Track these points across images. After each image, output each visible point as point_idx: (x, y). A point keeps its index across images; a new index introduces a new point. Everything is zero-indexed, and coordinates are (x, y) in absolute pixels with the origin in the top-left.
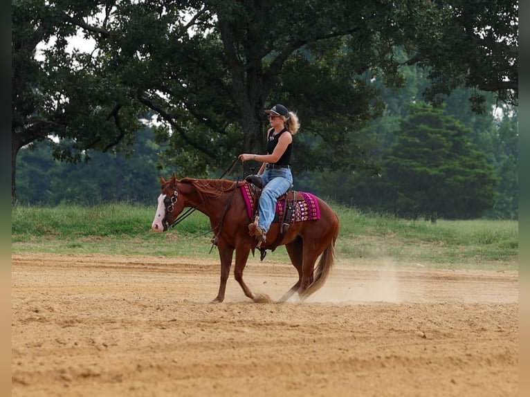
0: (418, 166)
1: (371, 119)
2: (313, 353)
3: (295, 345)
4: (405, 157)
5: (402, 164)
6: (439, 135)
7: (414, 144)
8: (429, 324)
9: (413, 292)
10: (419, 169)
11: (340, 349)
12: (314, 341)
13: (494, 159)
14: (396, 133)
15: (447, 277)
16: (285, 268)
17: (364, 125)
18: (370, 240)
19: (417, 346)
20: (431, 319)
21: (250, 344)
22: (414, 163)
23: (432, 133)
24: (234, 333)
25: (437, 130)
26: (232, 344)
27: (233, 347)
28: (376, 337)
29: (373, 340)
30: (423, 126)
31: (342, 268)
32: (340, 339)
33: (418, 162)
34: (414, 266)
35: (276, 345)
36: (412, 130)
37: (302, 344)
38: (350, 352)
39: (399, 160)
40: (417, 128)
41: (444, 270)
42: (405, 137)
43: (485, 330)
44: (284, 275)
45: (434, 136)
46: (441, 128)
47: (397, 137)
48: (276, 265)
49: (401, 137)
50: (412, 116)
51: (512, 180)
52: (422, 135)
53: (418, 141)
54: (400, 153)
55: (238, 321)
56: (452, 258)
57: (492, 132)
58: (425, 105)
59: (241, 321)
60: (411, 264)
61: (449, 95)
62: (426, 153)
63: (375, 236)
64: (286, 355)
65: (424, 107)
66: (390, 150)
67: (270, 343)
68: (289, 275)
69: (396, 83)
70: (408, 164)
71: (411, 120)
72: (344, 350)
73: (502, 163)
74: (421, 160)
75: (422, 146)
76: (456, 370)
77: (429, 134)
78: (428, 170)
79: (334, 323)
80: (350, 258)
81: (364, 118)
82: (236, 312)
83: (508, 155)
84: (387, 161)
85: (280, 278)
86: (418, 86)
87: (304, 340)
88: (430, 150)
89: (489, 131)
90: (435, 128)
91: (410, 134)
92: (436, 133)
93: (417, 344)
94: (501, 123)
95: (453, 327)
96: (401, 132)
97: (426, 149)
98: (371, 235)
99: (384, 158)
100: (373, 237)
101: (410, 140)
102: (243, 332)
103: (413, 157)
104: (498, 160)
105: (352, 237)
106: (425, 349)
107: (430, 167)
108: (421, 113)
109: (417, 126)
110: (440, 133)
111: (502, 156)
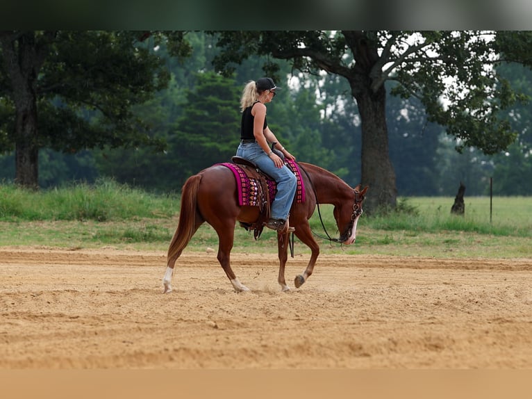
0: (207, 142)
1: (156, 91)
2: (95, 347)
3: (74, 338)
4: (192, 132)
5: (190, 139)
6: (229, 108)
7: (202, 118)
8: (220, 313)
9: (203, 278)
10: (208, 145)
11: (124, 342)
12: (96, 334)
13: (290, 133)
14: (182, 106)
15: (240, 262)
16: (63, 254)
17: (148, 98)
18: (155, 222)
19: (208, 337)
20: (223, 307)
21: (25, 338)
22: (203, 139)
23: (222, 105)
24: (8, 326)
25: (227, 102)
26: (5, 339)
27: (7, 342)
28: (163, 327)
29: (160, 331)
30: (212, 99)
31: (125, 254)
32: (124, 331)
33: (207, 136)
34: (204, 251)
35: (54, 338)
36: (200, 103)
37: (82, 337)
38: (135, 344)
39: (187, 136)
40: (206, 100)
41: (237, 254)
42: (193, 110)
43: (282, 319)
44: (62, 262)
45: (224, 108)
46: (231, 99)
47: (184, 111)
48: (52, 251)
49: (188, 110)
50: (199, 87)
51: (310, 155)
52: (212, 108)
53: (206, 113)
54: (187, 127)
55: (12, 313)
56: (245, 241)
57: (288, 104)
58: (214, 74)
59: (15, 313)
60: (201, 248)
61: (240, 63)
62: (216, 127)
63: (160, 218)
64: (65, 349)
65: (213, 77)
66: (177, 125)
67: (47, 337)
68: (68, 262)
69: (181, 51)
70: (196, 139)
71: (200, 92)
72: (129, 342)
73: (298, 137)
74: (210, 135)
75: (212, 120)
76: (250, 362)
77: (219, 107)
78: (218, 146)
79: (117, 314)
80: (134, 242)
81: (148, 90)
82: (10, 303)
83: (304, 128)
84: (172, 136)
85: (57, 265)
86: (206, 55)
87: (84, 333)
88: (220, 124)
89: (284, 102)
90: (226, 99)
91: (198, 107)
92: (226, 105)
93: (208, 335)
94: (296, 93)
95: (247, 316)
96: (189, 105)
97: (216, 123)
98: (157, 217)
99: (170, 133)
100: (159, 219)
101: (199, 113)
102: (17, 325)
103: (201, 132)
104: (295, 134)
105: (136, 220)
106: (217, 340)
107: (220, 143)
108: (210, 84)
109: (206, 98)
110: (230, 105)
111: (298, 129)
